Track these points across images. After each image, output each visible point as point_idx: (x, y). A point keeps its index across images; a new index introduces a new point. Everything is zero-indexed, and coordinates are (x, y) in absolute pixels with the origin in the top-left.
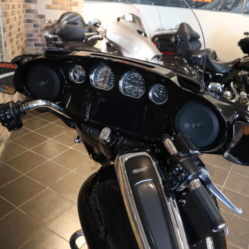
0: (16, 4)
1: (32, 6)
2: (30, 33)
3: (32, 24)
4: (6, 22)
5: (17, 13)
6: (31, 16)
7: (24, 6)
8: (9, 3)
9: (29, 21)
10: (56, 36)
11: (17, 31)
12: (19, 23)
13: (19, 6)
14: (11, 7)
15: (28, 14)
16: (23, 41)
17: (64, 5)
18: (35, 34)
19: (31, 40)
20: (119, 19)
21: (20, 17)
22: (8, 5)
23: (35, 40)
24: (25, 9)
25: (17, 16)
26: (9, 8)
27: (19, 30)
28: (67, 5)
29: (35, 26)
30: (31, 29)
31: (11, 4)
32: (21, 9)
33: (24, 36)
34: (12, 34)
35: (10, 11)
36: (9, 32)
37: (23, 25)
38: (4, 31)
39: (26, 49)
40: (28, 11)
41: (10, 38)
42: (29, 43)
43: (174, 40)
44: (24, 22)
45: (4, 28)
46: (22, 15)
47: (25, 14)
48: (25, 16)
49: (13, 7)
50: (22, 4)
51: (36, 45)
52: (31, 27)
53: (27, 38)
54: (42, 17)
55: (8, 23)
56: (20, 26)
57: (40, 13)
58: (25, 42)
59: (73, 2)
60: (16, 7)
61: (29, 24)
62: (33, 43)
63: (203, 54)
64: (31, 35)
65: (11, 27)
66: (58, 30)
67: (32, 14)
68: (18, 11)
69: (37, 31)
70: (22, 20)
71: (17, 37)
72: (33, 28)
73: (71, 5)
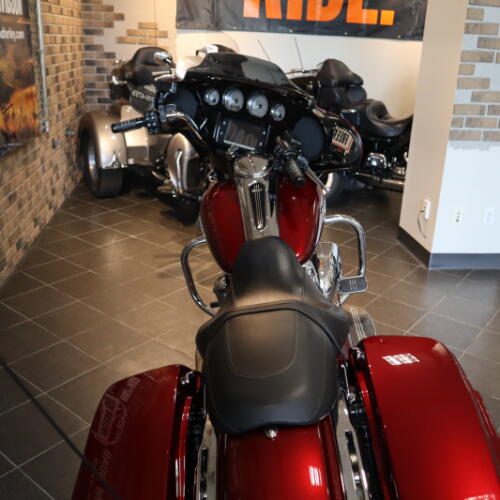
0: (68, 36)
1: (96, 40)
2: (92, 82)
3: (95, 68)
4: (50, 62)
5: (69, 49)
6: (93, 55)
7: (82, 40)
8: (57, 35)
9: (90, 63)
10: (125, 82)
11: (68, 75)
12: (73, 65)
13: (73, 40)
14: (59, 40)
15: (89, 52)
16: (79, 93)
17: (145, 36)
18: (99, 84)
19: (92, 93)
20: (197, 52)
21: (74, 56)
22: (55, 38)
23: (98, 93)
24: (83, 44)
25: (70, 55)
26: (55, 42)
27: (72, 74)
28: (150, 37)
29: (99, 70)
30: (93, 75)
31: (59, 37)
32: (76, 45)
33: (80, 86)
34: (60, 78)
35: (57, 47)
36: (54, 75)
37: (78, 68)
38: (47, 74)
39: (83, 107)
40: (89, 47)
41: (56, 84)
42: (88, 97)
43: (311, 86)
44: (82, 65)
45: (47, 70)
46: (79, 54)
47: (85, 52)
48: (84, 55)
49: (63, 40)
50: (78, 37)
51: (100, 101)
52: (92, 72)
53: (86, 89)
54: (111, 55)
55: (53, 62)
56: (74, 70)
57: (107, 50)
58: (82, 95)
59: (160, 32)
60: (68, 41)
61: (89, 67)
62: (96, 97)
63: (359, 107)
64: (92, 85)
65: (58, 70)
66: (128, 74)
67: (94, 52)
68: (71, 47)
69: (101, 79)
70: (78, 61)
71: (68, 85)
72: (96, 74)
73: (156, 37)
